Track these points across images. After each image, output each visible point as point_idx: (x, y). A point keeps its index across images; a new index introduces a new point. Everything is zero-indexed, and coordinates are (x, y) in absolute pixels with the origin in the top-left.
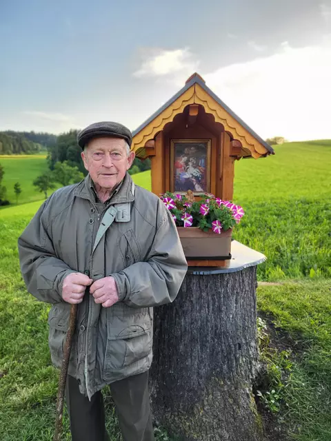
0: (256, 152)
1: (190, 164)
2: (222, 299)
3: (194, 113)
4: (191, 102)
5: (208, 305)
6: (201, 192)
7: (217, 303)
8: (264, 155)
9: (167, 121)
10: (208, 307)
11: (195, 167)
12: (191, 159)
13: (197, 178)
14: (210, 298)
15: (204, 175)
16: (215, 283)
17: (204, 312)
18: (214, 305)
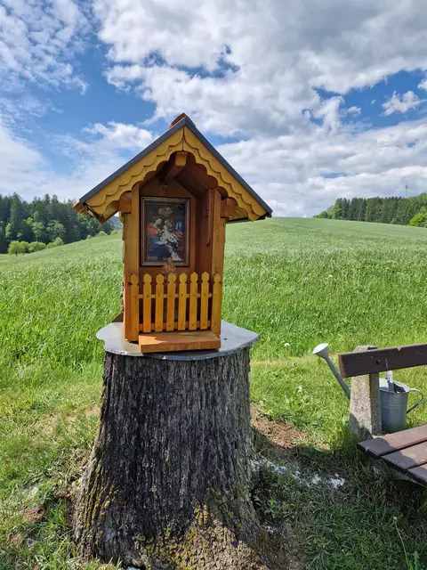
0: (253, 213)
1: (165, 227)
2: (217, 389)
3: (181, 162)
4: (179, 148)
5: (201, 397)
6: (179, 261)
7: (211, 395)
8: (262, 218)
9: (149, 170)
10: (201, 400)
11: (171, 232)
12: (166, 222)
13: (173, 244)
14: (203, 389)
15: (182, 241)
16: (208, 369)
17: (196, 407)
18: (207, 397)
